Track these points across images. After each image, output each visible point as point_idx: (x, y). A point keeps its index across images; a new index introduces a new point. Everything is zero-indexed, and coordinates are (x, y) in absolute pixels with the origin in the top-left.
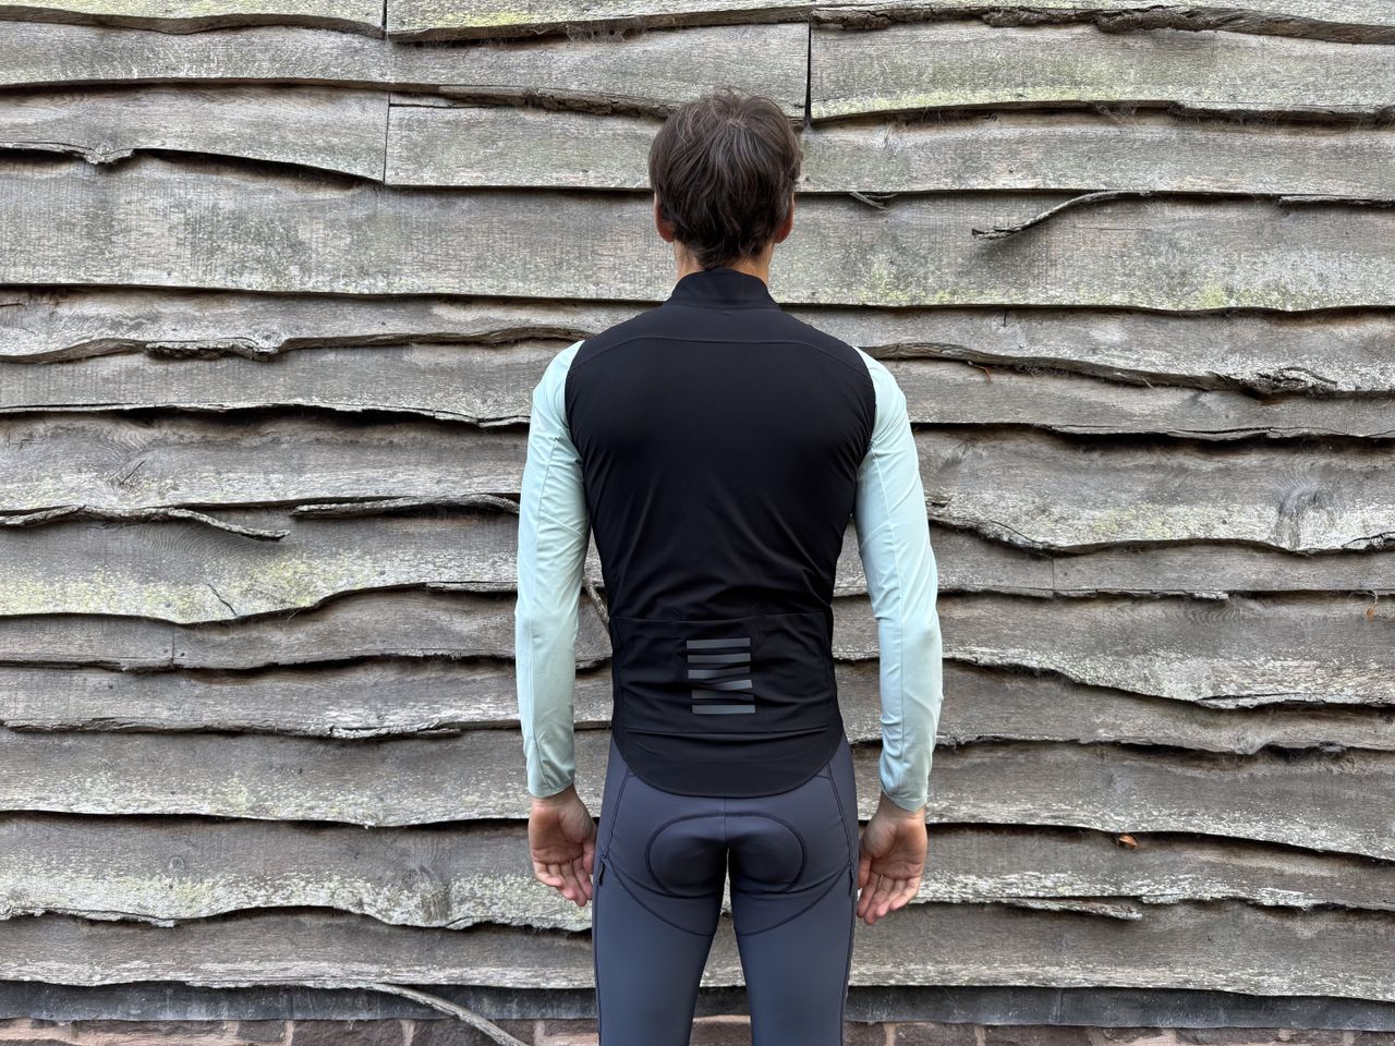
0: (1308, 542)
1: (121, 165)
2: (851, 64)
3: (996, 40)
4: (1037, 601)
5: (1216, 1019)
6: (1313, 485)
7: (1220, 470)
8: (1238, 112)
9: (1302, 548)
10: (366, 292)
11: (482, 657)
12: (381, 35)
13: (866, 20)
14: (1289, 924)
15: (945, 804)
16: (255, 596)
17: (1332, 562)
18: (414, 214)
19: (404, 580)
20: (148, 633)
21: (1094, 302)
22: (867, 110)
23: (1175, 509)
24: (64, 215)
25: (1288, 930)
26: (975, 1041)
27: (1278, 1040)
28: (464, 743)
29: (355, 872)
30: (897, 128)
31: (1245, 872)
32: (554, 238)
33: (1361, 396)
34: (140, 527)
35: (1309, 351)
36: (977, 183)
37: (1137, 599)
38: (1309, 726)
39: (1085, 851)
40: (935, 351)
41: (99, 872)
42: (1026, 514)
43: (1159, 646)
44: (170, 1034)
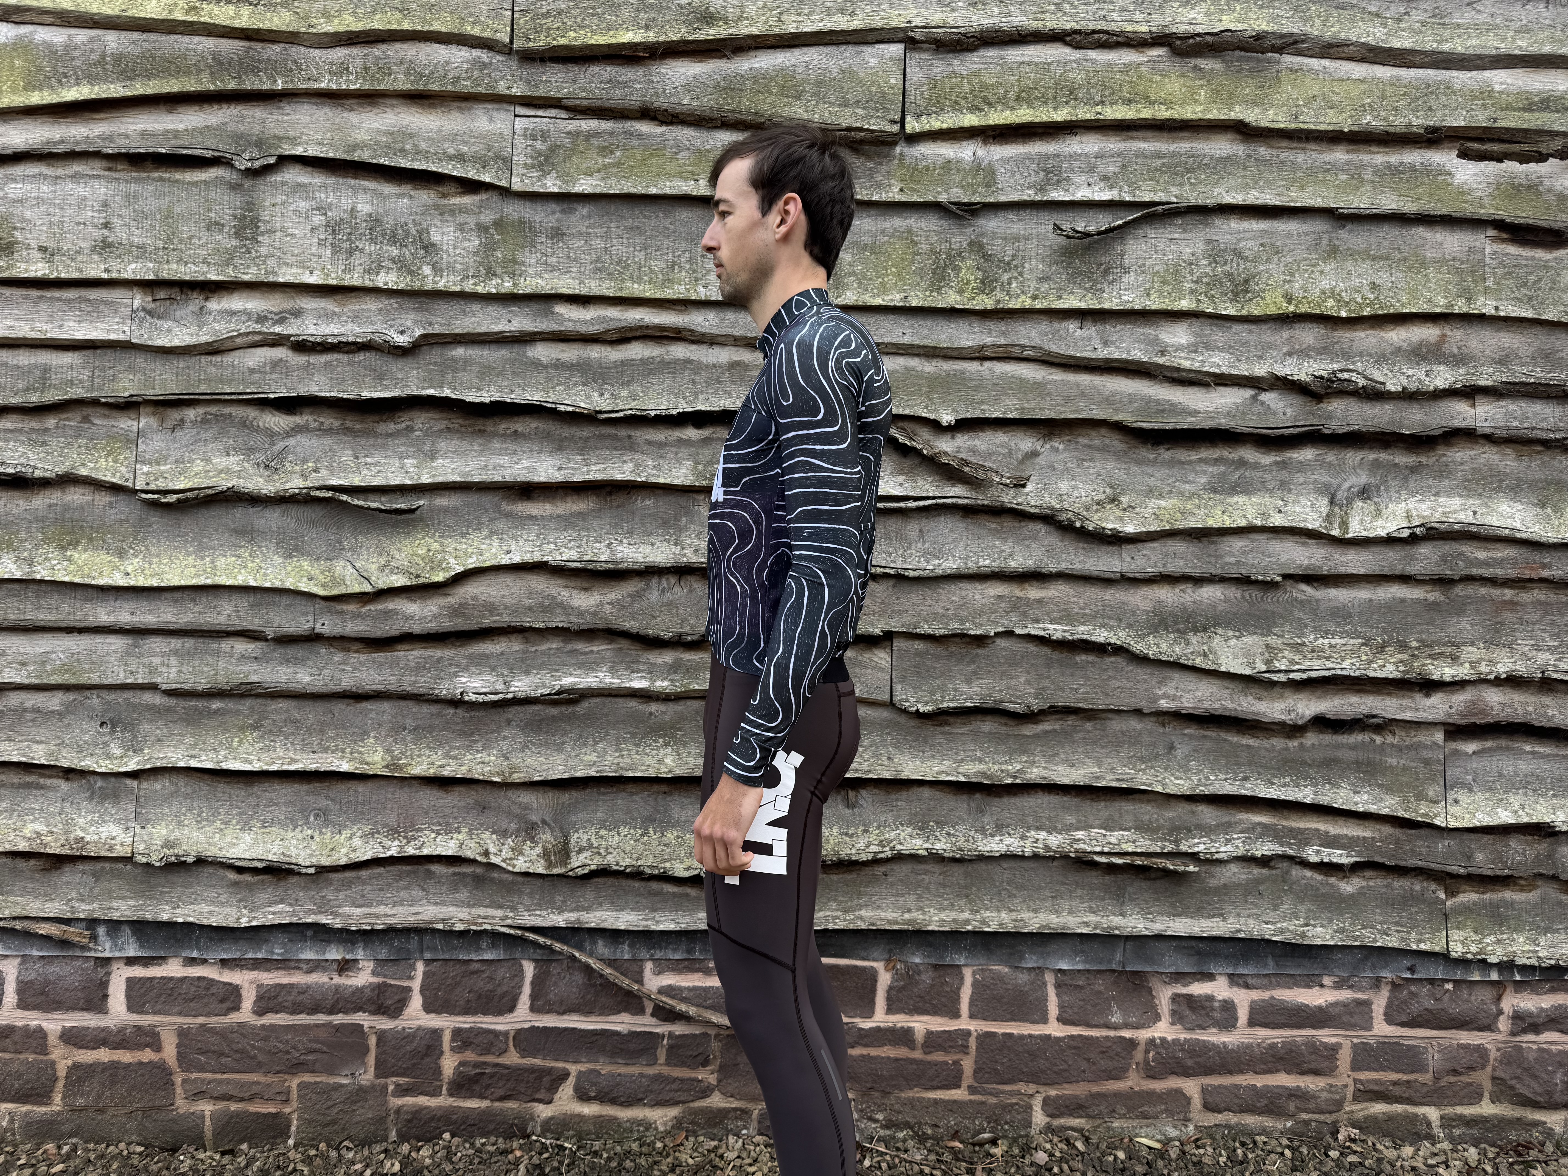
0: (1355, 529)
1: (267, 169)
2: (943, 83)
3: (1078, 61)
4: (1105, 581)
5: (1265, 966)
6: (1362, 479)
7: (1276, 463)
8: (1301, 131)
9: (1350, 535)
10: (494, 291)
11: (599, 630)
12: (506, 50)
13: (959, 42)
14: (1333, 880)
15: (1018, 767)
16: (392, 572)
17: (1376, 549)
18: (537, 218)
19: (528, 558)
20: (290, 605)
21: (1164, 306)
22: (957, 125)
23: (1236, 499)
24: (213, 215)
25: (1332, 886)
26: (1045, 984)
27: (1322, 986)
28: (582, 708)
29: (482, 825)
30: (985, 142)
31: (1294, 833)
32: (667, 243)
33: (1408, 396)
34: (284, 507)
35: (1361, 354)
36: (1058, 195)
37: (1198, 581)
38: (1354, 699)
39: (1147, 811)
40: (1017, 351)
41: (246, 823)
42: (1098, 504)
43: (1217, 624)
44: (309, 972)
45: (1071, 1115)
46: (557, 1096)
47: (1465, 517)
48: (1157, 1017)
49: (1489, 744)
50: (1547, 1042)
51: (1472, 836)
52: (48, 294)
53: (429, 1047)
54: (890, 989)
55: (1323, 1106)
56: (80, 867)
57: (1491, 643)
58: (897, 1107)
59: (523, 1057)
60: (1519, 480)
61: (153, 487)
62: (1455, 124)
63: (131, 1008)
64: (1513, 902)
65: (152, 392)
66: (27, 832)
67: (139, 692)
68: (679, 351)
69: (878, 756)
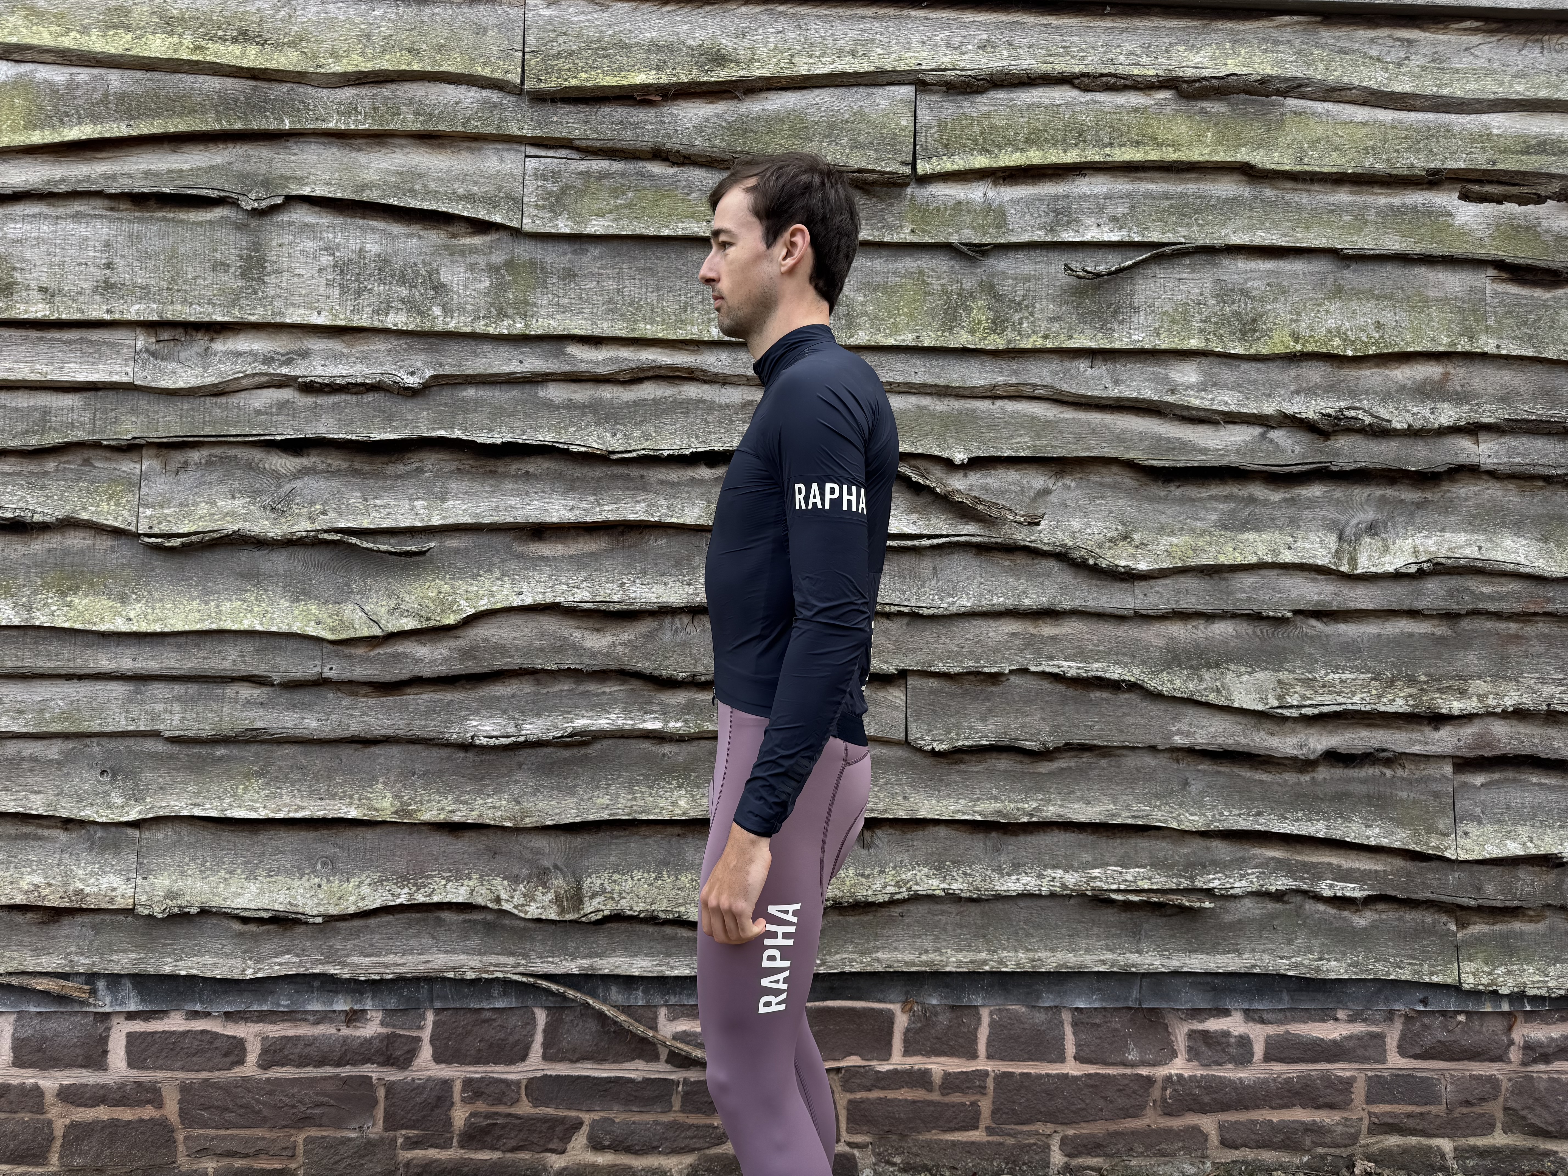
0: (1364, 565)
1: (273, 209)
2: (953, 125)
3: (1086, 103)
4: (1119, 618)
5: (1280, 1000)
6: (1370, 515)
7: (1286, 500)
8: (1306, 173)
9: (1359, 571)
10: (505, 332)
11: (611, 671)
12: (517, 91)
13: (968, 84)
14: (1346, 914)
15: (1035, 805)
16: (401, 615)
17: (1384, 584)
18: (549, 259)
19: (540, 599)
20: (297, 649)
21: (1173, 346)
22: (968, 167)
23: (1246, 536)
24: (218, 256)
25: (1345, 919)
26: (1062, 1023)
27: (1336, 1020)
28: (594, 750)
29: (493, 871)
30: (995, 183)
31: (1307, 867)
32: (679, 284)
33: (1413, 433)
34: (290, 549)
35: (1367, 392)
36: (1068, 236)
37: (1210, 617)
38: (1365, 733)
39: (1162, 847)
40: (1028, 390)
41: (252, 872)
42: (1110, 541)
43: (1230, 660)
44: (317, 1023)
45: (1089, 1154)
46: (570, 1146)
47: (1471, 552)
48: (1174, 1054)
49: (1496, 776)
50: (1557, 1072)
51: (1482, 868)
52: (49, 335)
53: (439, 1098)
54: (908, 1030)
55: (1339, 1140)
56: (80, 919)
57: (1498, 676)
58: (914, 1150)
59: (535, 1107)
60: (1522, 515)
61: (156, 530)
62: (1455, 166)
63: (131, 1064)
64: (1522, 933)
65: (155, 434)
66: (24, 884)
67: (140, 739)
68: (691, 391)
69: (893, 795)
